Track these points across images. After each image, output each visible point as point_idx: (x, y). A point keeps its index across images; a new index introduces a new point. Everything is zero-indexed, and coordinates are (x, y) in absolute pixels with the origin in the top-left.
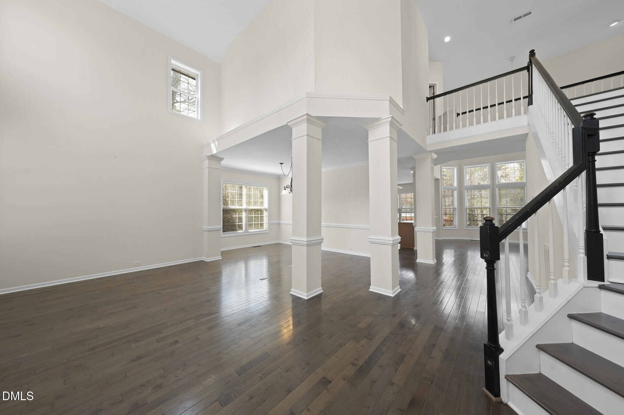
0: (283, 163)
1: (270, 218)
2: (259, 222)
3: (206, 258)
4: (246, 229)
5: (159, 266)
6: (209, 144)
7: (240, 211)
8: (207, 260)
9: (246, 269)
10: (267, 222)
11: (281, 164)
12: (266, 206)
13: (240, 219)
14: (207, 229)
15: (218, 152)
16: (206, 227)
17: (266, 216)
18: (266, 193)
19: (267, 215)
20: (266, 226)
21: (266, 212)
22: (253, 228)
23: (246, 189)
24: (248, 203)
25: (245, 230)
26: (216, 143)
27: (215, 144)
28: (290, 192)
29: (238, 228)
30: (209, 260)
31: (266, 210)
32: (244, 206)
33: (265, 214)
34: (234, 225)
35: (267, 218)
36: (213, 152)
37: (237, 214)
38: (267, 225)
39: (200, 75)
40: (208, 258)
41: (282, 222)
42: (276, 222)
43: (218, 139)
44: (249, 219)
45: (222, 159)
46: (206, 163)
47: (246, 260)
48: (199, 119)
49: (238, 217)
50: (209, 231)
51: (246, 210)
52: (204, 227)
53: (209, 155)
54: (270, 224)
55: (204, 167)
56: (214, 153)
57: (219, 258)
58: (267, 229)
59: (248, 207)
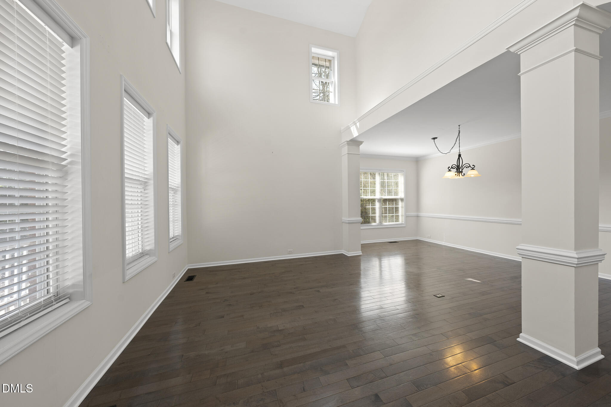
0: (437, 138)
1: (407, 210)
2: (394, 213)
3: (347, 252)
4: (381, 222)
5: (307, 255)
6: (348, 128)
7: (373, 201)
8: (348, 254)
9: (381, 266)
10: (404, 214)
11: (434, 139)
12: (401, 195)
13: (374, 210)
14: (347, 221)
15: (360, 135)
16: (346, 219)
17: (402, 207)
18: (401, 180)
19: (404, 206)
20: (401, 220)
21: (402, 202)
22: (388, 221)
23: (380, 176)
24: (382, 192)
25: (379, 222)
26: (358, 124)
27: (356, 127)
28: (457, 174)
29: (371, 220)
30: (350, 254)
31: (402, 200)
32: (378, 196)
33: (400, 205)
34: (367, 217)
35: (404, 209)
36: (353, 136)
37: (370, 204)
38: (404, 217)
39: (337, 57)
40: (349, 252)
41: (422, 214)
42: (414, 214)
43: (360, 120)
44: (384, 211)
45: (361, 143)
46: (345, 150)
47: (380, 257)
48: (337, 103)
49: (371, 208)
50: (349, 223)
51: (379, 200)
52: (343, 218)
53: (348, 140)
54: (407, 217)
55: (343, 155)
56: (355, 136)
57: (359, 253)
58: (403, 223)
59: (381, 197)
